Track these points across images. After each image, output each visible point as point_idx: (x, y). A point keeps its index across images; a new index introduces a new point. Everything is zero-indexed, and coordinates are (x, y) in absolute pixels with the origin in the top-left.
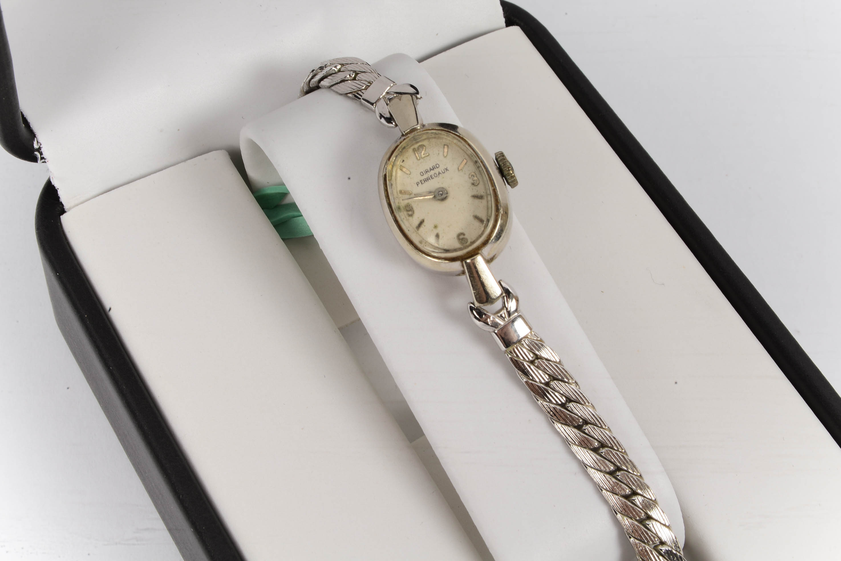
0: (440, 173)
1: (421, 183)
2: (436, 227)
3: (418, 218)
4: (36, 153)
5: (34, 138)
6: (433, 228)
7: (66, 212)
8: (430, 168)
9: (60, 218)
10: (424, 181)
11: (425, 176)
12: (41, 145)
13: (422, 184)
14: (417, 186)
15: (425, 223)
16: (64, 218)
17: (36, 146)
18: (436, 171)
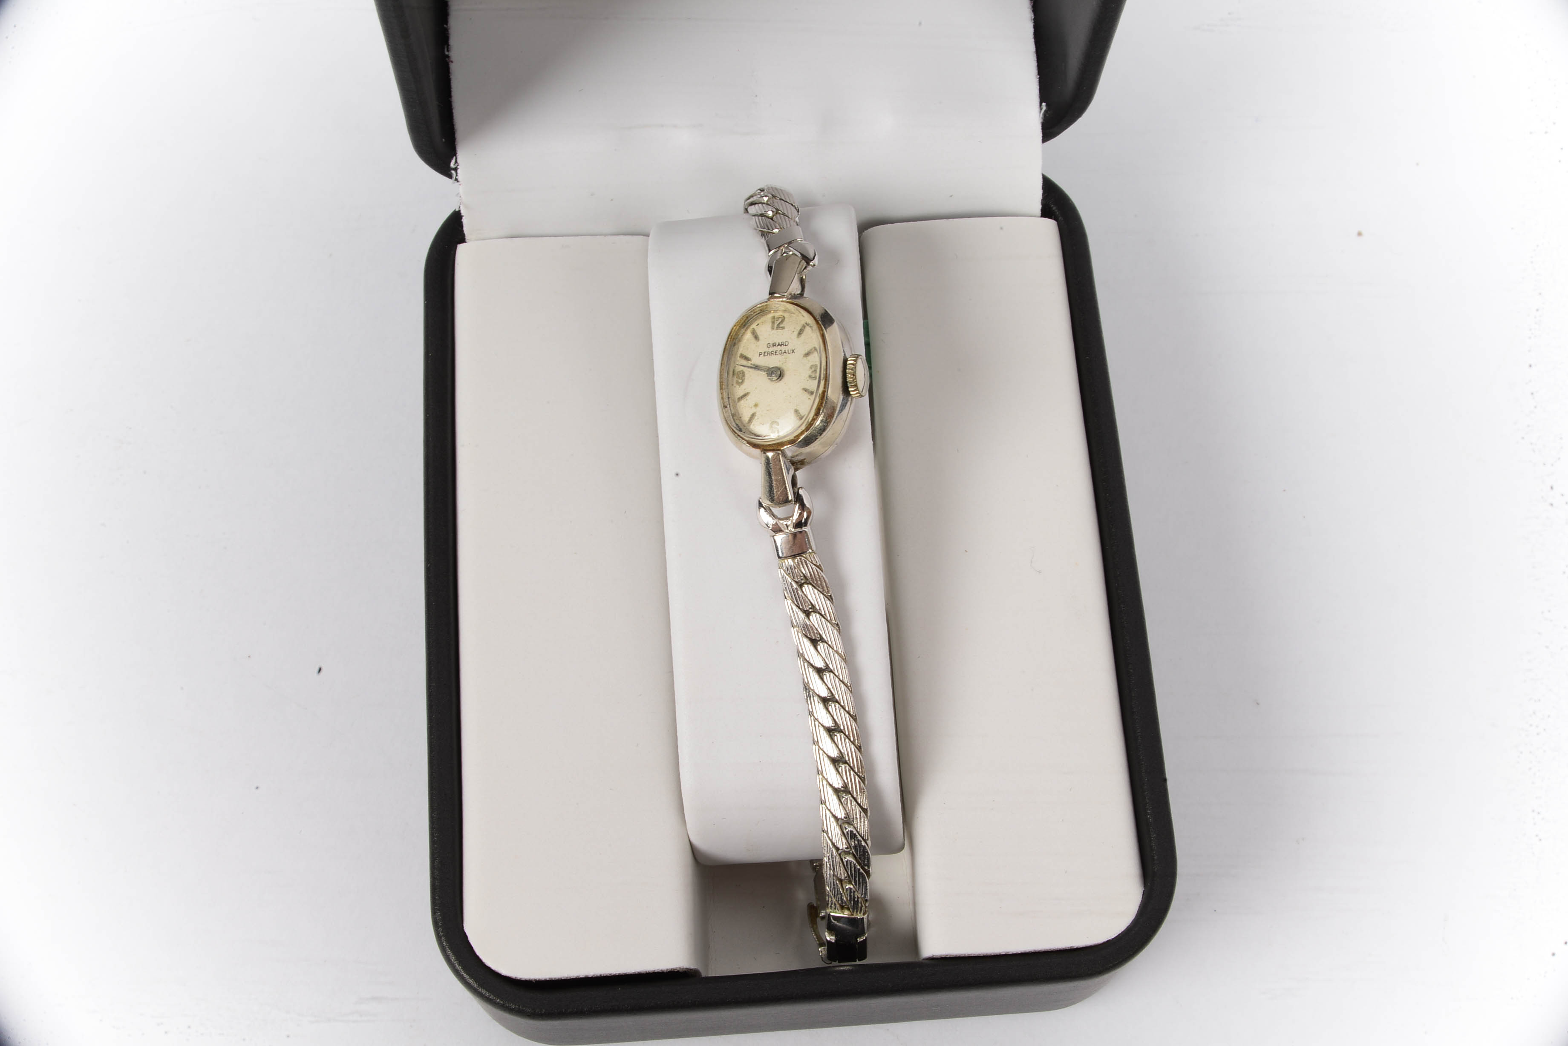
0: (786, 353)
1: (764, 354)
2: (756, 405)
3: (745, 389)
4: (453, 172)
5: (453, 158)
6: (753, 406)
7: (466, 242)
8: (779, 343)
9: (457, 247)
10: (768, 354)
11: (771, 349)
12: (458, 165)
13: (764, 356)
14: (758, 355)
15: (748, 398)
16: (461, 248)
17: (452, 165)
18: (783, 348)
